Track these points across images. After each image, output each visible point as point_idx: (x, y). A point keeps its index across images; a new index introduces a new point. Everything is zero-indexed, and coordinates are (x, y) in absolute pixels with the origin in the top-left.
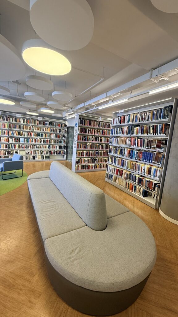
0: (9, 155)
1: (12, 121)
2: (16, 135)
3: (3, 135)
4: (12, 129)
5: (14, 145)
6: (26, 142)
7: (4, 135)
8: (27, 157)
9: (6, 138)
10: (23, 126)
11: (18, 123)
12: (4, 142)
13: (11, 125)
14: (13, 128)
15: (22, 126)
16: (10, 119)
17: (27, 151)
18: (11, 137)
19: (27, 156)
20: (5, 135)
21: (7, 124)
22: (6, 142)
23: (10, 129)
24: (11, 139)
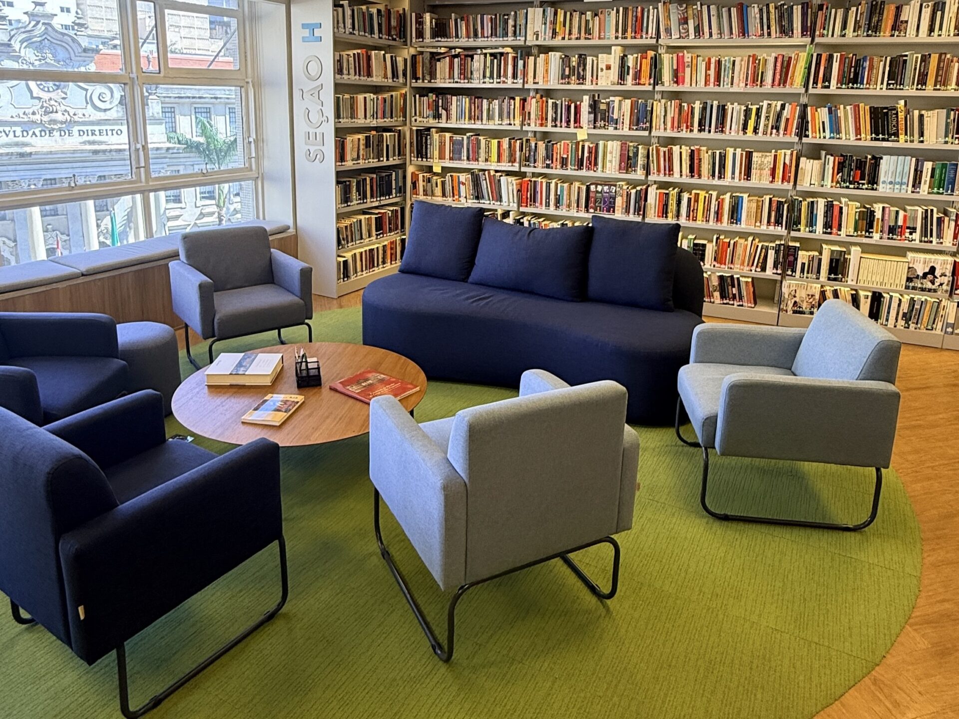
0: (783, 275)
1: (844, 26)
2: (858, 131)
3: (767, 138)
4: (833, 89)
5: (829, 207)
6: (924, 188)
7: (774, 138)
8: (912, 302)
9: (785, 155)
10: (925, 59)
11: (885, 37)
12: (765, 183)
13: (831, 57)
14: (840, 81)
15: (913, 58)
16: (826, 19)
17: (922, 256)
18: (815, 152)
19: (919, 297)
20: (781, 138)
21: (803, 56)
22: (778, 184)
23: (819, 90)
24: (817, 163)
